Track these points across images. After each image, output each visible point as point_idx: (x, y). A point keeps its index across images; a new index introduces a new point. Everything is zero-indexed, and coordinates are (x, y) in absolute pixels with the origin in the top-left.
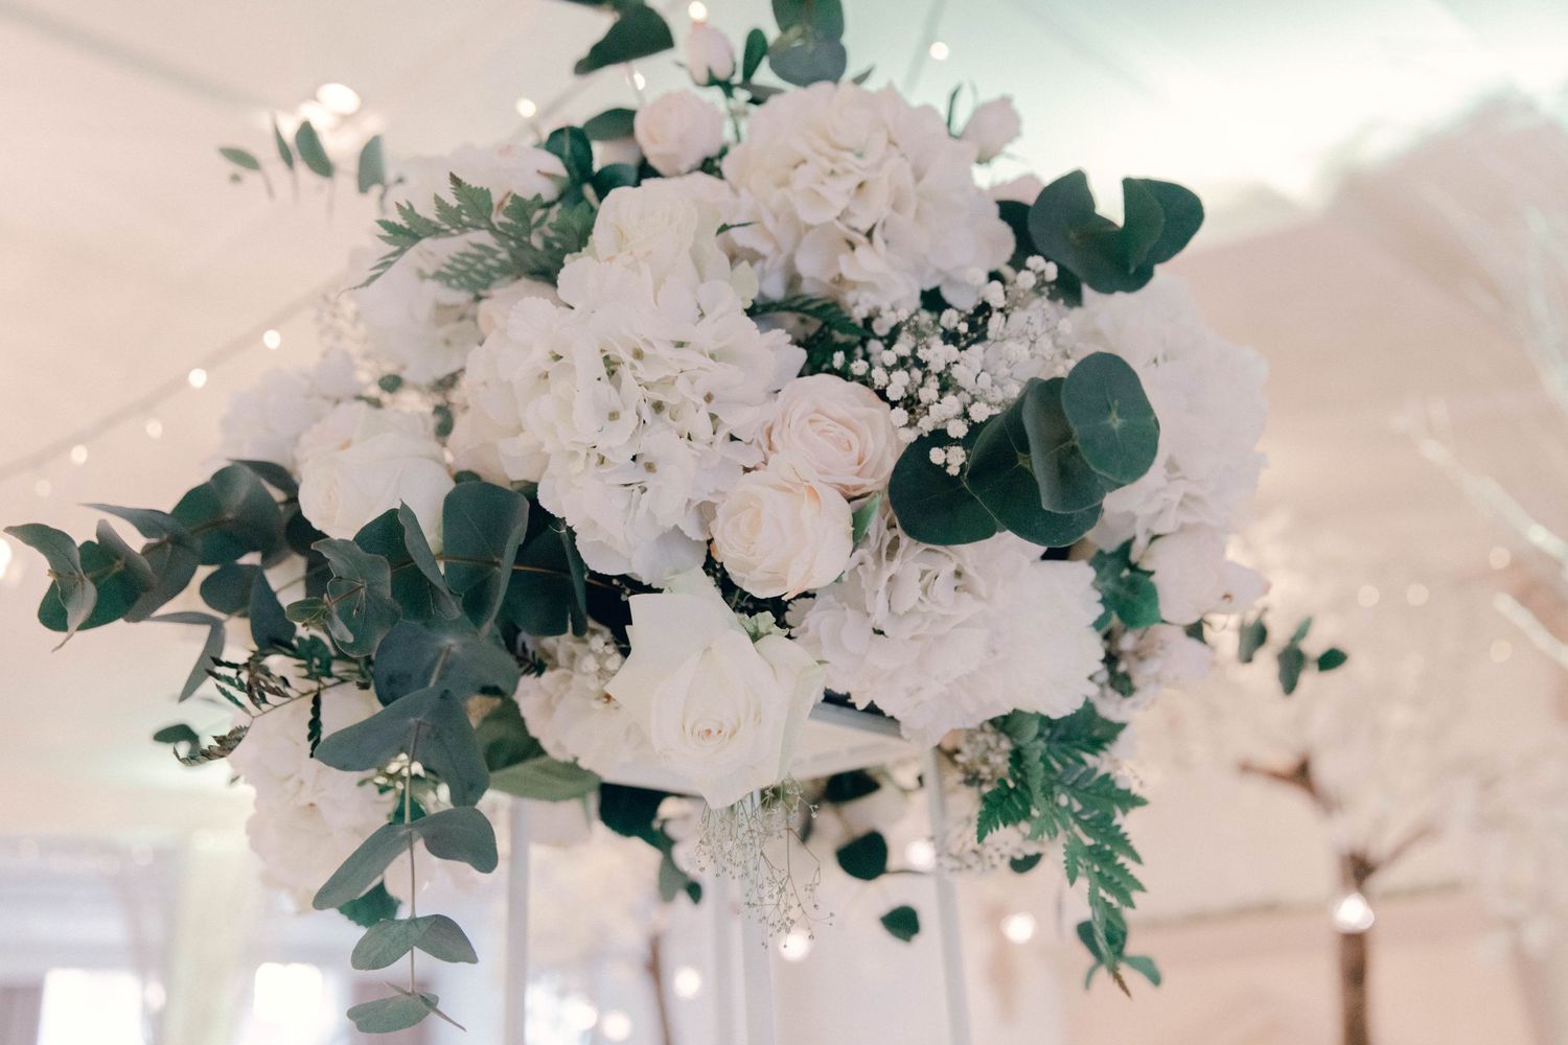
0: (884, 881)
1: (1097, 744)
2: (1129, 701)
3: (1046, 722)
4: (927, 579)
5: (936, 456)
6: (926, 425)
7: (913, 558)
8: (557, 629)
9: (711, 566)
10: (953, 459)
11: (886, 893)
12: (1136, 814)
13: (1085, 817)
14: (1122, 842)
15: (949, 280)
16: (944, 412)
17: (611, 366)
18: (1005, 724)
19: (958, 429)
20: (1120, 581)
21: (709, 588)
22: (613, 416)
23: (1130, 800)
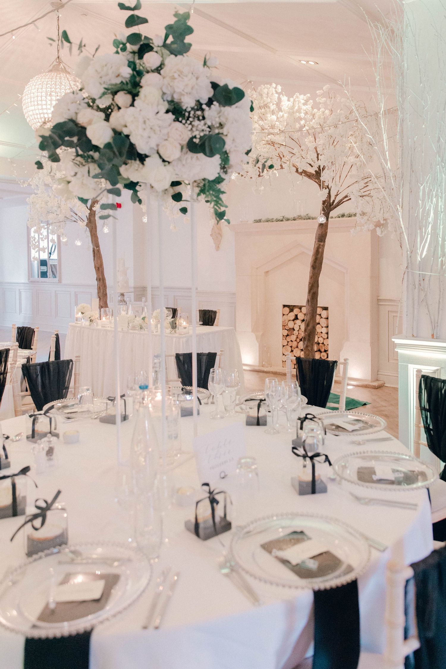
0: (181, 202)
1: (219, 183)
2: (226, 175)
3: (209, 181)
4: (192, 158)
5: (194, 140)
6: (194, 135)
7: (190, 155)
8: (131, 159)
9: (158, 153)
10: (197, 141)
11: (182, 204)
12: (224, 195)
13: (215, 195)
14: (220, 199)
15: (201, 98)
16: (196, 133)
17: (145, 122)
18: (204, 180)
19: (198, 136)
20: (225, 157)
21: (157, 156)
22: (144, 129)
23: (223, 192)
